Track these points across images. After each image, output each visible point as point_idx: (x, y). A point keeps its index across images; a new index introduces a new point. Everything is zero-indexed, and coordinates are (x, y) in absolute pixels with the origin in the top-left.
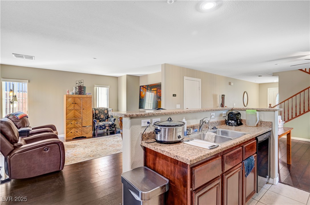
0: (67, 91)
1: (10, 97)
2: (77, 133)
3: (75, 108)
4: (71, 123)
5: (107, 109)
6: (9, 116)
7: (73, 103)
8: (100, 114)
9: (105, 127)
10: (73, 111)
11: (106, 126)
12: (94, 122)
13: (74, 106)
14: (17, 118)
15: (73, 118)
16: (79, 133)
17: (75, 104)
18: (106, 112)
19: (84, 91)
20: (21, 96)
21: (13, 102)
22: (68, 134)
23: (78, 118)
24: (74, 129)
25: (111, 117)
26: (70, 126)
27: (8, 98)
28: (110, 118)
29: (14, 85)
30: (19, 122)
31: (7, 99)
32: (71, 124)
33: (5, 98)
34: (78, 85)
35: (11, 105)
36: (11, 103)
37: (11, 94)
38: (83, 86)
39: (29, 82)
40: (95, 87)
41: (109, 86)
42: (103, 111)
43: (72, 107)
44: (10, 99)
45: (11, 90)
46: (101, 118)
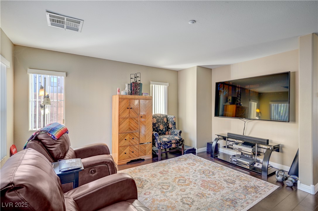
0: (118, 89)
1: (40, 97)
2: (132, 153)
3: (130, 115)
4: (126, 138)
5: (166, 117)
6: (38, 134)
7: (128, 108)
8: (159, 124)
9: (171, 144)
10: (128, 120)
11: (173, 143)
12: (155, 137)
13: (129, 112)
14: (54, 137)
15: (128, 132)
16: (135, 153)
17: (130, 110)
18: (165, 120)
19: (140, 89)
20: (55, 97)
21: (45, 105)
22: (121, 155)
23: (135, 131)
24: (128, 147)
25: (173, 128)
26: (124, 143)
27: (38, 100)
28: (171, 129)
29: (46, 79)
30: (56, 146)
31: (36, 101)
32: (126, 140)
33: (33, 100)
34: (133, 80)
35: (42, 112)
36: (42, 107)
37: (42, 93)
38: (139, 82)
39: (67, 75)
40: (151, 85)
41: (168, 84)
42: (162, 119)
43: (126, 115)
44: (40, 102)
45: (42, 88)
46: (160, 130)
